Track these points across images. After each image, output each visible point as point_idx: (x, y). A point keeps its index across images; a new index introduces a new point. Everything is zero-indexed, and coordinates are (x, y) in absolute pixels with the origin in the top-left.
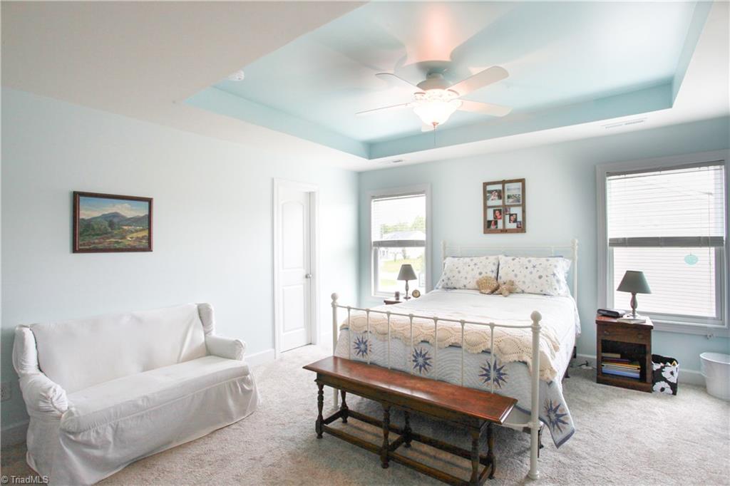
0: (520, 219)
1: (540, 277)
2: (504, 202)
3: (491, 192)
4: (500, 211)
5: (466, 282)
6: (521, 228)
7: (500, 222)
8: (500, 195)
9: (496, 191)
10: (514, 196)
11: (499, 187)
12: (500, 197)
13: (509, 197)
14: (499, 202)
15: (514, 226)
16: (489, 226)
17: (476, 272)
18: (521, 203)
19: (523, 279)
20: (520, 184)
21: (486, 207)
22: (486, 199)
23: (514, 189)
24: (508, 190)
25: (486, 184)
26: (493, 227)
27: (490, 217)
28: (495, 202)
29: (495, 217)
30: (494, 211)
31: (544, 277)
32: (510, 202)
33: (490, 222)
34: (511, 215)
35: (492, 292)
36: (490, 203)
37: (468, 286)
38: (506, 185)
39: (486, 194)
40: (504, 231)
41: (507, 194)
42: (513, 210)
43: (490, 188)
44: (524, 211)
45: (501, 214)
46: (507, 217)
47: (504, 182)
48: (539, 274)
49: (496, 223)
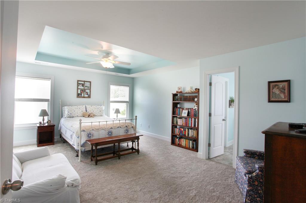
0: (89, 94)
1: (100, 111)
2: (84, 88)
3: (80, 84)
4: (83, 90)
5: (78, 114)
6: (89, 97)
7: (83, 94)
8: (83, 85)
9: (82, 84)
10: (88, 86)
11: (83, 83)
12: (83, 86)
13: (86, 86)
14: (83, 88)
15: (87, 96)
16: (79, 95)
17: (80, 111)
18: (89, 89)
19: (96, 112)
20: (89, 83)
21: (78, 89)
22: (78, 86)
23: (87, 84)
24: (86, 84)
25: (78, 81)
26: (80, 96)
27: (79, 92)
28: (81, 87)
29: (81, 92)
30: (81, 90)
31: (101, 111)
32: (86, 88)
33: (79, 94)
34: (86, 92)
35: (88, 117)
36: (79, 87)
37: (79, 116)
38: (85, 82)
39: (78, 84)
40: (84, 97)
41: (85, 85)
42: (87, 91)
43: (79, 82)
44: (90, 92)
45: (83, 92)
46: (85, 93)
47: (84, 81)
48: (100, 110)
49: (81, 94)
